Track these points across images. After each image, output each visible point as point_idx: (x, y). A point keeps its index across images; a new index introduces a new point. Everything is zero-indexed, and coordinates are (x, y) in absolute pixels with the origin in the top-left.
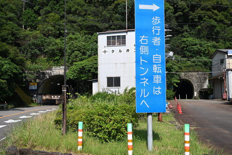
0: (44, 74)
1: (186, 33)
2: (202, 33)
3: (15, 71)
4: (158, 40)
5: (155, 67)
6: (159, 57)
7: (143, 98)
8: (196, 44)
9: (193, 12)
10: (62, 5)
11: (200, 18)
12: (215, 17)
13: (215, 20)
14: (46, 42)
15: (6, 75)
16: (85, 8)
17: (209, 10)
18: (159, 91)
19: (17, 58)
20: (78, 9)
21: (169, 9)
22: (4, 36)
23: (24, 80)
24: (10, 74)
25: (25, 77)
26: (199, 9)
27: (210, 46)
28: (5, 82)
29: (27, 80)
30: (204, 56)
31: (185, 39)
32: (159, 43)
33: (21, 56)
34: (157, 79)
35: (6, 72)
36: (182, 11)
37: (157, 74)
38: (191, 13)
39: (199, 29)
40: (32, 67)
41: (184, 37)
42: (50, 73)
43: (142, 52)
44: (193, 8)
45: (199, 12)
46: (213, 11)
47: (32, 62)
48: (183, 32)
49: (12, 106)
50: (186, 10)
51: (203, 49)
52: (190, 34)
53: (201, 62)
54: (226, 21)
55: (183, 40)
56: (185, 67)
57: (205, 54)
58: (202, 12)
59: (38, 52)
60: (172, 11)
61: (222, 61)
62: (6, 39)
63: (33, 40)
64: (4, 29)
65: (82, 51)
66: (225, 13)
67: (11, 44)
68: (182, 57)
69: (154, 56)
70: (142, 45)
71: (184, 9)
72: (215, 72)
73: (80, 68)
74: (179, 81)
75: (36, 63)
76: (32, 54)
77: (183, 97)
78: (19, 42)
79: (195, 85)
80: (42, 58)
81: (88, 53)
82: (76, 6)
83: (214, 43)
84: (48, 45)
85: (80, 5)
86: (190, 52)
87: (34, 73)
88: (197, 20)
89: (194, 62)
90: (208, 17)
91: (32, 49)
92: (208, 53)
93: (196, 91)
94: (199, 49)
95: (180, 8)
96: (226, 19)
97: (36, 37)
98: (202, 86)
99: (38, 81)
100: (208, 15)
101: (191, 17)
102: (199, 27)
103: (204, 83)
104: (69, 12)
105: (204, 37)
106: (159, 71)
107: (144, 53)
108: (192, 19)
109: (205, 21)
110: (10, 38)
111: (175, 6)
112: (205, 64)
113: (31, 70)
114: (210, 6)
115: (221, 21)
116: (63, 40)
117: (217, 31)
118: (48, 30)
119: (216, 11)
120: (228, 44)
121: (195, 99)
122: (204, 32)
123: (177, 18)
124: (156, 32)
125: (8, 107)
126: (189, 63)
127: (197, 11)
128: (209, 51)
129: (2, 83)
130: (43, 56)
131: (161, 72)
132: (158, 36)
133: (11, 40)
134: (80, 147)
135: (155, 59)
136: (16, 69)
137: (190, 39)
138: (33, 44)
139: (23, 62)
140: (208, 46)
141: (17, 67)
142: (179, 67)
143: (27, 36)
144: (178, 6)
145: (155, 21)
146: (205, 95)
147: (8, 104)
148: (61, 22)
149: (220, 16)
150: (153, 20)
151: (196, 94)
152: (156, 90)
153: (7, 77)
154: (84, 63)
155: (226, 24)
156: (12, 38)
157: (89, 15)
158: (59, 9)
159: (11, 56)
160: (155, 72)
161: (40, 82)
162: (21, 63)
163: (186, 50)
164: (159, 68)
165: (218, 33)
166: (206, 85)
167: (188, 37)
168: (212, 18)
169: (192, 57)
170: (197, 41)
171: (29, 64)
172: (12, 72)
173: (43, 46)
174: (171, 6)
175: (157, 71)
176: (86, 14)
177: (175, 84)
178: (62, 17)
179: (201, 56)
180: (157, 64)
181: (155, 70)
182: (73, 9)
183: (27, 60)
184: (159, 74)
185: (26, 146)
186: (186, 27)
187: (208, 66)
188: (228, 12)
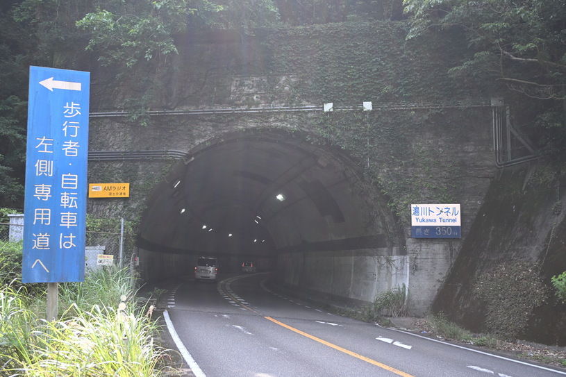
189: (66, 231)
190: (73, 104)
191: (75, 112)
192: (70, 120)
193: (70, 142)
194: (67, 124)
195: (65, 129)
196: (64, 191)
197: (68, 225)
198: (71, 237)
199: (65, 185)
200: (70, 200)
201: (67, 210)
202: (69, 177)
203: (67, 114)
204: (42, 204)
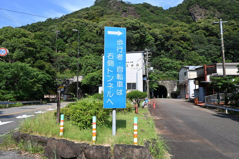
0: (68, 81)
1: (163, 55)
2: (173, 55)
3: (48, 79)
4: (121, 56)
5: (118, 75)
6: (122, 68)
7: (109, 98)
8: (169, 63)
9: (167, 42)
10: (82, 36)
11: (172, 46)
12: (182, 45)
13: (182, 47)
14: (70, 60)
15: (42, 81)
16: (97, 38)
17: (177, 40)
18: (121, 93)
19: (50, 70)
20: (92, 39)
21: (152, 39)
22: (42, 56)
23: (55, 85)
24: (45, 80)
25: (56, 83)
26: (171, 40)
27: (178, 64)
28: (41, 86)
29: (56, 85)
30: (174, 70)
31: (162, 59)
32: (122, 58)
33: (53, 69)
34: (120, 84)
35: (42, 79)
36: (160, 41)
37: (119, 80)
38: (166, 42)
39: (171, 53)
40: (60, 76)
41: (162, 58)
42: (73, 80)
43: (109, 65)
44: (167, 39)
45: (171, 42)
46: (181, 41)
47: (61, 73)
48: (160, 55)
49: (46, 102)
50: (163, 41)
51: (174, 66)
52: (165, 56)
53: (172, 74)
54: (189, 47)
55: (160, 60)
56: (162, 77)
57: (175, 69)
58: (173, 42)
59: (65, 67)
60: (153, 41)
61: (185, 74)
62: (44, 58)
63: (62, 59)
64: (42, 52)
65: (93, 66)
66: (188, 42)
67: (47, 61)
68: (160, 71)
69: (118, 67)
70: (110, 60)
71: (162, 40)
72: (181, 81)
73: (91, 78)
74: (158, 87)
75: (63, 74)
76: (61, 68)
77: (160, 97)
78: (53, 60)
79: (168, 89)
80: (68, 70)
81: (97, 67)
82: (91, 37)
83: (181, 62)
84: (71, 62)
85: (93, 36)
86: (165, 67)
87: (62, 80)
88: (170, 47)
89: (168, 74)
90: (177, 45)
91: (61, 64)
92: (176, 68)
93: (169, 93)
94: (171, 66)
95: (159, 39)
96: (189, 46)
97: (63, 57)
98: (172, 89)
99: (64, 85)
100: (177, 44)
101: (166, 45)
102: (171, 51)
103: (174, 87)
104: (86, 41)
105: (174, 58)
106: (121, 78)
107: (110, 66)
108: (167, 46)
109: (175, 47)
110: (46, 57)
111: (156, 38)
112: (175, 75)
113: (60, 78)
114: (178, 38)
115: (186, 48)
116: (81, 59)
117: (183, 54)
118: (72, 52)
119: (182, 41)
120: (190, 62)
121: (168, 98)
122: (174, 55)
123: (157, 46)
124: (120, 50)
125: (42, 103)
126: (164, 75)
127: (170, 41)
128: (177, 67)
129: (39, 86)
130: (68, 69)
131: (122, 79)
132: (121, 54)
133: (47, 58)
134: (61, 133)
135: (118, 69)
136: (49, 77)
137: (165, 59)
138: (62, 61)
139: (54, 73)
140: (177, 64)
141: (50, 76)
142: (158, 77)
143: (58, 56)
144: (157, 38)
145: (119, 43)
146: (175, 95)
147: (43, 101)
148: (81, 47)
149: (185, 44)
150: (118, 42)
151: (169, 95)
152: (118, 92)
153: (42, 83)
154: (94, 73)
155: (189, 49)
156: (47, 57)
157: (99, 43)
158: (80, 39)
159: (47, 69)
160: (118, 79)
161: (66, 86)
162: (53, 74)
163: (162, 66)
164: (121, 76)
165: (183, 55)
166: (175, 89)
167: (164, 58)
168: (180, 45)
169: (166, 71)
170: (170, 61)
171: (58, 74)
172: (46, 79)
173: (68, 63)
174: (153, 37)
175: (120, 78)
176: (97, 42)
177: (155, 89)
178: (82, 44)
179: (172, 70)
180: (119, 73)
181: (118, 77)
182: (89, 39)
183: (57, 72)
184: (121, 80)
185: (27, 131)
186: (163, 51)
187: (176, 76)
188: (190, 42)
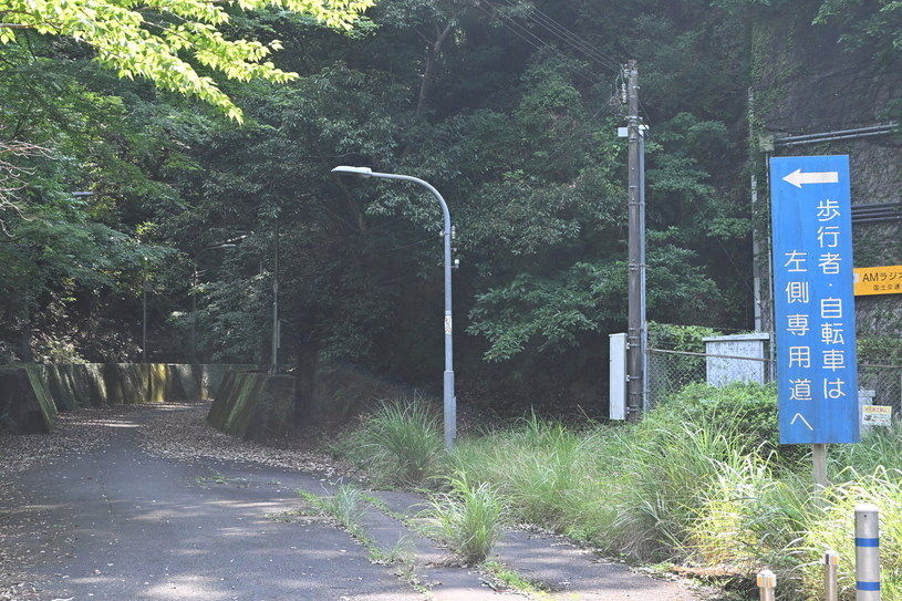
189: (832, 375)
190: (828, 202)
191: (832, 213)
192: (825, 224)
193: (829, 255)
194: (824, 231)
195: (821, 238)
196: (824, 321)
197: (834, 368)
198: (839, 383)
199: (825, 314)
200: (834, 333)
201: (831, 346)
202: (831, 303)
203: (822, 217)
204: (799, 341)
